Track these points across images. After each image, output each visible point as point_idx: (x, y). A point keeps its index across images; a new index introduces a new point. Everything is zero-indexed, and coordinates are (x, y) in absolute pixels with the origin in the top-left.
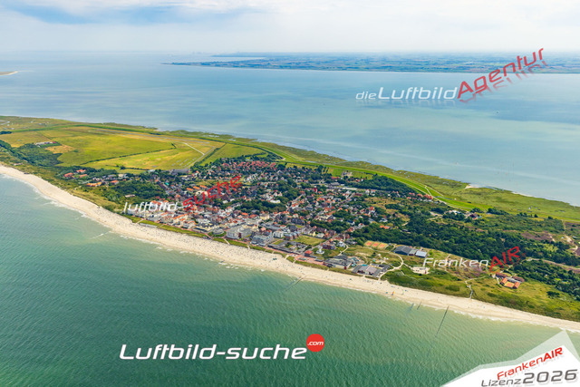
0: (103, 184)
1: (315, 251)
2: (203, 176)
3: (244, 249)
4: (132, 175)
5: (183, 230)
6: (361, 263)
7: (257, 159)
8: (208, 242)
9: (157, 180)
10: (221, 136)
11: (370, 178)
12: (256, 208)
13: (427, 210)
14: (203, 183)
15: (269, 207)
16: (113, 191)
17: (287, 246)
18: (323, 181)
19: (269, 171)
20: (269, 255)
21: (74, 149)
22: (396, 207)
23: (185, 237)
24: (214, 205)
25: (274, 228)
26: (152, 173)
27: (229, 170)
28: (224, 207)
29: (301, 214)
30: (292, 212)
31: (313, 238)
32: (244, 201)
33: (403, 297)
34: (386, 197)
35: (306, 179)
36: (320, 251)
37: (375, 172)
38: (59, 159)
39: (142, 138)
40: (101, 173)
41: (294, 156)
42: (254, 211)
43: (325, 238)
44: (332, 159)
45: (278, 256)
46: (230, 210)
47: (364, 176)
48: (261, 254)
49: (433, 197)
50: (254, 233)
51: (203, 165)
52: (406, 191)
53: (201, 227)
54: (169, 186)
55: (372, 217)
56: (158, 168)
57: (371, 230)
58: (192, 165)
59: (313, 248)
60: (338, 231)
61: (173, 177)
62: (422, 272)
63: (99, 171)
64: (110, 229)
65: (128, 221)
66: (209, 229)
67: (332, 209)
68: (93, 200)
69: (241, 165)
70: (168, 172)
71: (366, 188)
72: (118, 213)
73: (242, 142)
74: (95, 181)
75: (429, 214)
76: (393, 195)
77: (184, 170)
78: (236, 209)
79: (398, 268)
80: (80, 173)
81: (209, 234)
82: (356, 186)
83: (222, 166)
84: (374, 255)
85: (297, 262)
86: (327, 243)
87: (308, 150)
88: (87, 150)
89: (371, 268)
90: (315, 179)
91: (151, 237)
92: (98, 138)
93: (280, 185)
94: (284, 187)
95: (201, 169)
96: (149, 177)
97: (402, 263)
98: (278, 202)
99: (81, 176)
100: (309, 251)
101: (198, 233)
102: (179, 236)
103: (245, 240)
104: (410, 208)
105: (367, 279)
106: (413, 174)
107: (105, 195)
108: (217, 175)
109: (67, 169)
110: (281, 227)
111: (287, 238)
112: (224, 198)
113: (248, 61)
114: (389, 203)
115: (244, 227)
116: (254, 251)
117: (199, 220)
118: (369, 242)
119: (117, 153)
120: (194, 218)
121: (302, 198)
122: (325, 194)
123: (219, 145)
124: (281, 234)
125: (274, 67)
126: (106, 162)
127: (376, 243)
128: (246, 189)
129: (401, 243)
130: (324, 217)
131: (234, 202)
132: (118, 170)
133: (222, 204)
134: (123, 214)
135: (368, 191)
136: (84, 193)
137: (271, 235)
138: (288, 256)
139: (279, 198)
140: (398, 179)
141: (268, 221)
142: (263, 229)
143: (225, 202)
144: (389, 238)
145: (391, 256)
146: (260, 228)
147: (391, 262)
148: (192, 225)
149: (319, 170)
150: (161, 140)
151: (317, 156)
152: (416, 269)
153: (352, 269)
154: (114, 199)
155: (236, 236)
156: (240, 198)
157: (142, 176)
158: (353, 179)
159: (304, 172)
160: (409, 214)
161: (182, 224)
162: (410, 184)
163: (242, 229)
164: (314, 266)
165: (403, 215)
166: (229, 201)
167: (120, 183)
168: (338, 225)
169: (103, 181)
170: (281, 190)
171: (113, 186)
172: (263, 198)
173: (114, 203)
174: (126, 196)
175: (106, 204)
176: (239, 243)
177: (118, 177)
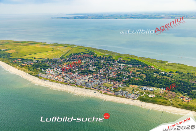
0: (28, 64)
1: (110, 89)
2: (65, 61)
3: (83, 89)
4: (39, 61)
5: (59, 82)
6: (128, 93)
7: (85, 54)
8: (69, 86)
9: (48, 62)
10: (71, 45)
11: (129, 60)
12: (86, 73)
13: (152, 72)
14: (66, 63)
15: (92, 72)
16: (32, 67)
17: (99, 87)
18: (111, 62)
19: (90, 58)
20: (93, 91)
21: (16, 51)
22: (140, 71)
23: (60, 84)
24: (70, 72)
25: (94, 80)
26: (46, 60)
27: (75, 58)
28: (74, 73)
29: (104, 75)
30: (100, 74)
31: (109, 84)
32: (81, 70)
33: (145, 106)
34: (136, 67)
35: (105, 61)
36: (112, 89)
37: (131, 58)
38: (11, 55)
39: (41, 46)
40: (27, 60)
41: (99, 52)
42: (86, 74)
43: (114, 84)
44: (114, 53)
45: (96, 91)
46: (76, 74)
47: (127, 59)
48: (89, 91)
49: (154, 67)
50: (86, 83)
51: (65, 56)
52: (144, 65)
53: (66, 81)
54: (53, 65)
55: (131, 75)
56: (48, 58)
57: (131, 80)
58: (61, 56)
59: (109, 88)
60: (119, 81)
61: (54, 61)
62: (152, 96)
63: (26, 59)
64: (31, 82)
65: (38, 79)
66: (69, 81)
67: (116, 73)
68: (24, 71)
69: (79, 56)
70: (52, 59)
71: (128, 64)
72: (34, 76)
73: (79, 47)
74: (25, 64)
75: (153, 74)
76: (139, 67)
77: (58, 59)
78: (79, 73)
79: (143, 95)
80: (19, 61)
81: (69, 83)
82: (124, 64)
83: (72, 57)
84: (133, 90)
85: (104, 94)
86: (115, 86)
87: (105, 50)
88: (21, 51)
89: (133, 95)
90: (108, 61)
91: (47, 85)
92: (25, 47)
94: (97, 65)
95: (64, 58)
96: (45, 61)
97: (144, 93)
99: (19, 62)
100: (108, 89)
101: (65, 83)
102: (57, 84)
103: (83, 85)
104: (146, 72)
105: (131, 100)
106: (146, 58)
107: (29, 69)
108: (70, 60)
109: (14, 59)
110: (97, 80)
111: (99, 84)
112: (74, 69)
113: (80, 16)
114: (137, 70)
115: (82, 80)
116: (87, 90)
117: (65, 78)
118: (131, 85)
119: (32, 53)
120: (63, 77)
121: (104, 68)
122: (112, 67)
123: (70, 48)
124: (97, 83)
125: (90, 18)
126: (28, 56)
127: (134, 85)
128: (82, 65)
129: (143, 85)
130: (113, 76)
131: (78, 71)
132: (33, 59)
133: (73, 71)
134: (36, 76)
135: (129, 65)
136: (21, 68)
137: (93, 83)
138: (100, 91)
139: (95, 69)
140: (140, 60)
141: (91, 78)
142: (90, 81)
143: (74, 71)
144: (139, 83)
145: (140, 91)
146: (88, 80)
147: (140, 93)
148: (62, 80)
149: (110, 57)
150: (48, 47)
151: (109, 52)
152: (150, 95)
153: (125, 96)
154: (32, 70)
155: (80, 84)
156: (80, 69)
157: (42, 61)
158: (123, 61)
159: (104, 58)
160: (146, 74)
161: (59, 79)
162: (145, 62)
163: (82, 81)
164: (110, 95)
165: (143, 75)
166: (76, 70)
167: (34, 64)
168: (118, 79)
169: (28, 63)
170: (96, 65)
171: (32, 65)
172: (89, 69)
173: (32, 72)
174: (37, 69)
175: (29, 72)
176: (81, 86)
177: (33, 62)
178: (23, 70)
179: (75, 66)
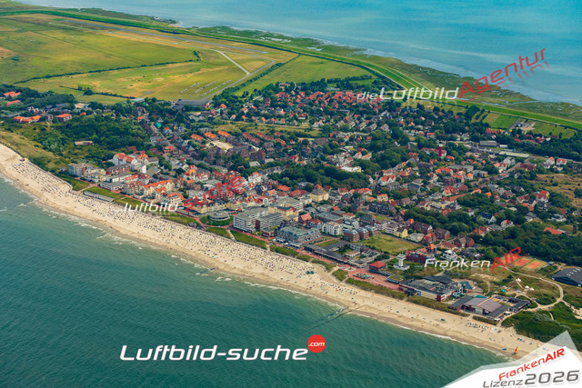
0: (43, 119)
1: (392, 263)
2: (230, 114)
3: (259, 251)
6: (474, 292)
9: (144, 117)
10: (295, 41)
11: (570, 136)
12: (310, 178)
14: (227, 128)
15: (336, 178)
16: (57, 133)
17: (342, 251)
19: (364, 111)
20: (302, 264)
21: (15, 55)
24: (231, 168)
26: (138, 104)
27: (284, 107)
29: (395, 196)
30: (378, 190)
31: (398, 239)
32: (289, 164)
35: (433, 130)
36: (401, 264)
42: (304, 184)
43: (423, 243)
45: (317, 267)
46: (258, 179)
50: (285, 223)
54: (161, 129)
55: (535, 211)
56: (150, 97)
57: (521, 235)
58: (219, 93)
59: (391, 258)
60: (454, 232)
66: (204, 210)
67: (461, 191)
69: (312, 97)
70: (168, 104)
72: (53, 171)
74: (31, 114)
77: (197, 102)
78: (270, 177)
79: (545, 307)
80: (9, 98)
81: (203, 220)
82: (530, 150)
83: (273, 98)
84: (507, 280)
85: (350, 282)
86: (418, 251)
89: (492, 303)
93: (375, 139)
94: (379, 143)
97: (559, 300)
98: (358, 169)
99: (9, 103)
100: (379, 263)
101: (182, 216)
103: (266, 235)
105: (476, 322)
108: (257, 114)
110: (345, 217)
111: (346, 237)
112: (255, 157)
115: (272, 210)
117: (190, 193)
120: (186, 188)
121: (409, 165)
122: (458, 161)
123: (283, 57)
124: (338, 229)
127: (525, 259)
128: (306, 143)
130: (439, 205)
131: (271, 165)
132: (78, 96)
133: (247, 166)
134: (62, 175)
135: (549, 161)
137: (318, 229)
138: (336, 269)
139: (362, 164)
141: (323, 203)
142: (306, 217)
143: (253, 164)
145: (541, 285)
146: (301, 214)
153: (450, 303)
154: (54, 146)
155: (252, 227)
156: (286, 159)
157: (118, 109)
158: (531, 135)
159: (434, 116)
161: (158, 197)
163: (264, 213)
164: (380, 290)
166: (262, 162)
167: (74, 120)
168: (460, 220)
169: (44, 114)
170: (373, 148)
171: (59, 125)
172: (329, 162)
173: (51, 154)
174: (77, 143)
175: (37, 155)
176: (252, 238)
177: (73, 108)
179: (266, 144)
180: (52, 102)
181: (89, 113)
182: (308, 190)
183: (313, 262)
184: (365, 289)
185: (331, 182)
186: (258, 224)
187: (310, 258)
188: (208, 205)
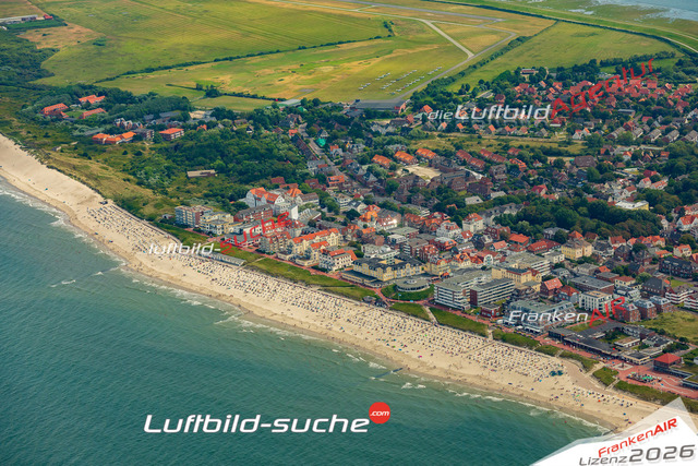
0: (139, 137)
1: (694, 355)
3: (476, 340)
4: (231, 116)
5: (316, 276)
8: (376, 312)
12: (563, 222)
15: (607, 220)
16: (161, 158)
17: (610, 337)
20: (544, 360)
21: (97, 37)
23: (314, 295)
24: (438, 208)
25: (591, 283)
26: (289, 110)
28: (459, 215)
32: (532, 201)
38: (45, 65)
40: (142, 107)
45: (569, 366)
46: (478, 225)
48: (519, 356)
50: (519, 295)
53: (365, 269)
54: (326, 149)
56: (312, 96)
59: (691, 347)
63: (141, 100)
66: (388, 276)
68: (94, 181)
70: (337, 108)
72: (151, 219)
74: (120, 130)
78: (497, 221)
80: (88, 106)
81: (386, 292)
85: (621, 387)
93: (674, 155)
96: (276, 120)
98: (642, 205)
99: (86, 113)
100: (671, 356)
101: (353, 285)
103: (485, 314)
107: (133, 169)
109: (55, 93)
110: (616, 283)
111: (619, 315)
112: (475, 189)
115: (498, 274)
116: (503, 347)
123: (530, 27)
128: (559, 164)
131: (500, 202)
132: (196, 99)
133: (460, 205)
136: (76, 162)
138: (598, 367)
139: (650, 197)
141: (583, 261)
142: (552, 285)
143: (472, 201)
146: (545, 280)
148: (345, 261)
154: (153, 180)
155: (465, 302)
156: (526, 191)
157: (258, 118)
163: (487, 280)
164: (670, 400)
166: (486, 198)
167: (187, 136)
169: (141, 129)
170: (670, 171)
171: (165, 145)
172: (597, 195)
173: (149, 192)
174: (191, 174)
175: (127, 194)
176: (465, 319)
177: (186, 118)
178: (90, 176)
179: (494, 169)
180: (154, 110)
181: (211, 125)
182: (560, 240)
183: (562, 356)
184: (646, 399)
185: (598, 226)
186: (473, 295)
187: (557, 349)
188: (395, 267)
